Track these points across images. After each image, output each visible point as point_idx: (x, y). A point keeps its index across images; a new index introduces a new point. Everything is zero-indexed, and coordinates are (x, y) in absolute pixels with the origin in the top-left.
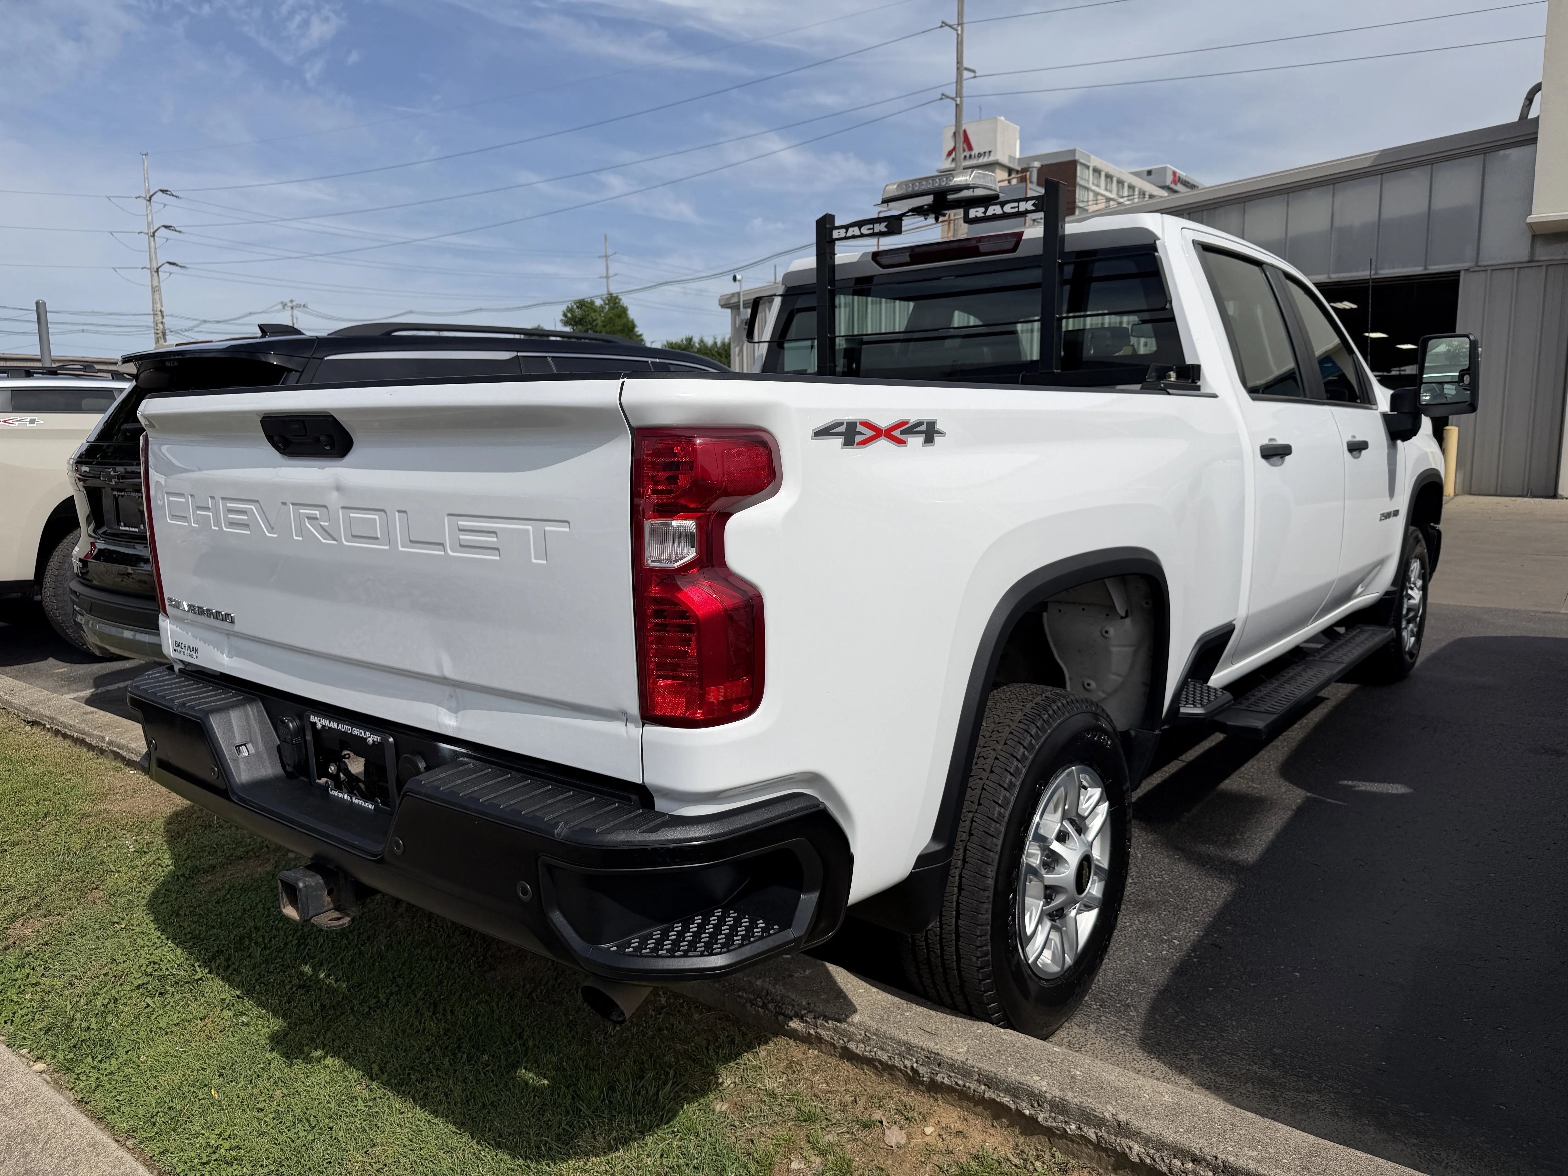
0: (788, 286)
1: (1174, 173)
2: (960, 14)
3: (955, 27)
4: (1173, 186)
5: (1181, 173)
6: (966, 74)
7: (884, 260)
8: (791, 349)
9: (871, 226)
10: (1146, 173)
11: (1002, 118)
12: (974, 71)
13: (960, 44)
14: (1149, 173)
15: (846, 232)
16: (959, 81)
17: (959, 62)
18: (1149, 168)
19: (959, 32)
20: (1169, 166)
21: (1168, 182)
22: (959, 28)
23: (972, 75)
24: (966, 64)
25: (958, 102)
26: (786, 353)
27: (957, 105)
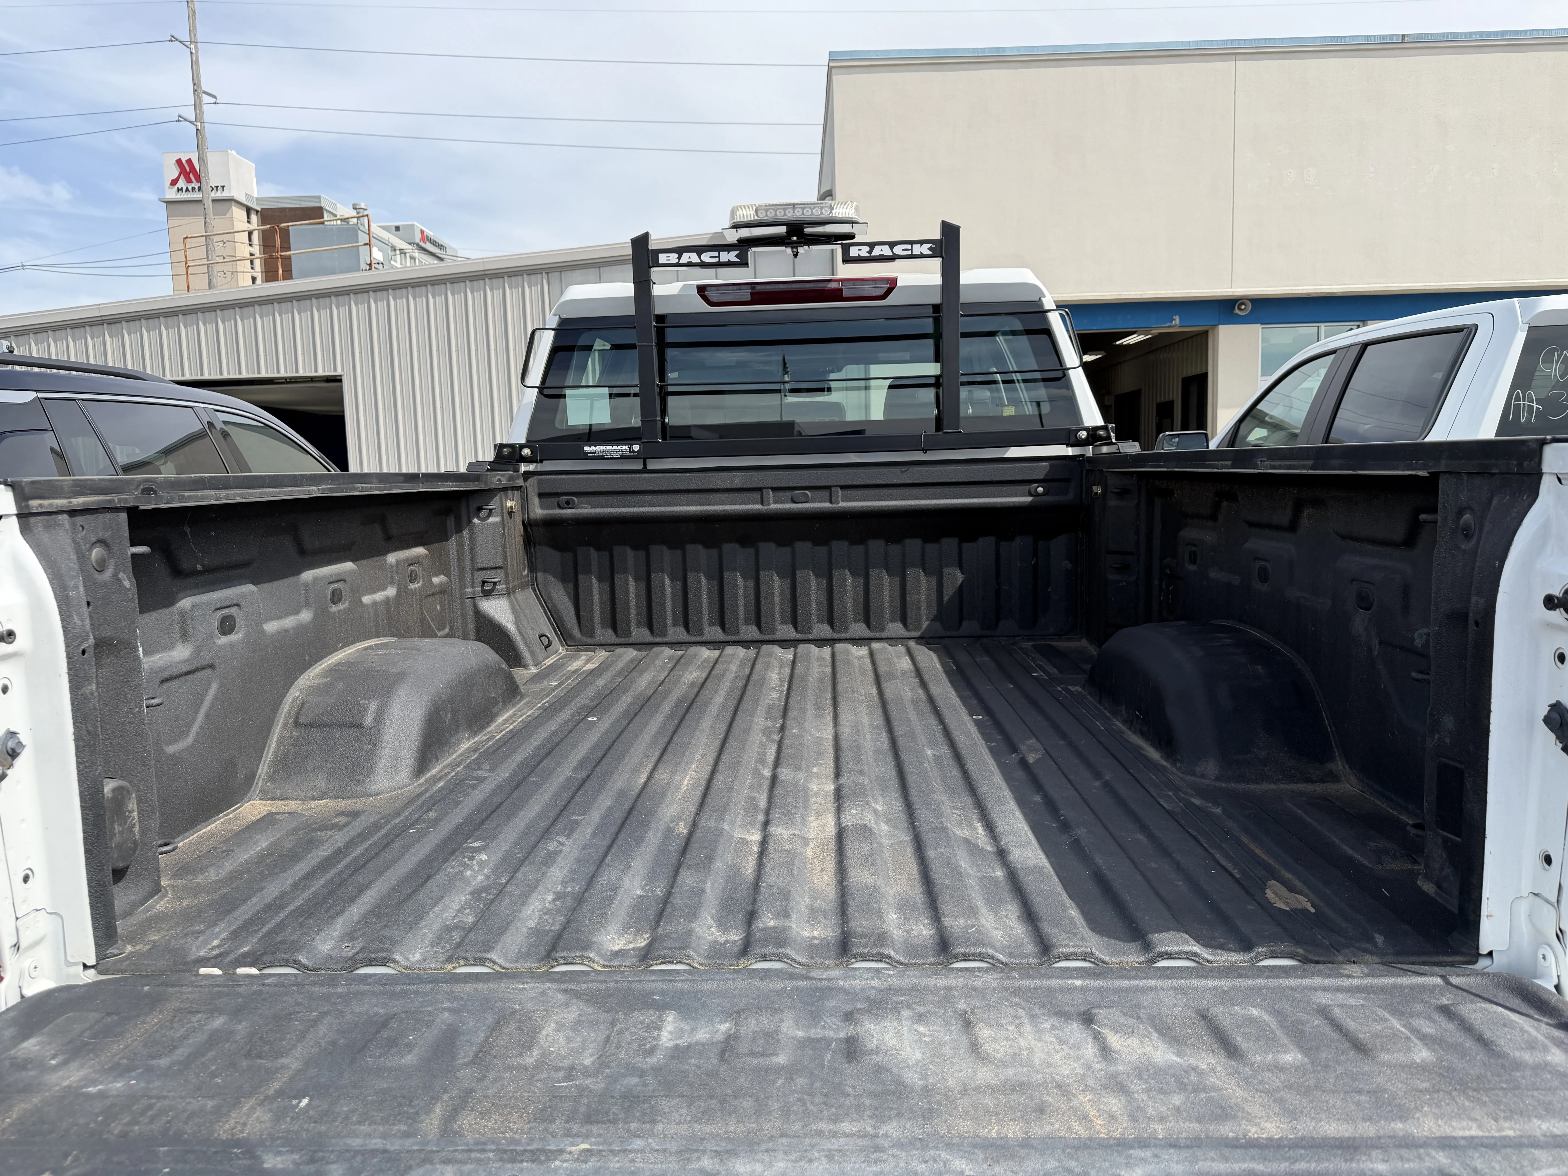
0: (565, 316)
1: (422, 232)
2: (192, 30)
3: (188, 44)
4: (422, 244)
5: (429, 232)
6: (206, 99)
7: (714, 296)
8: (573, 396)
9: (716, 254)
10: (394, 229)
11: (234, 152)
12: (215, 97)
13: (195, 64)
14: (397, 228)
15: (679, 258)
16: (198, 105)
17: (196, 84)
18: (397, 224)
19: (193, 51)
20: (416, 223)
21: (417, 241)
22: (193, 46)
23: (214, 100)
24: (204, 87)
25: (199, 128)
26: (569, 401)
27: (197, 130)
